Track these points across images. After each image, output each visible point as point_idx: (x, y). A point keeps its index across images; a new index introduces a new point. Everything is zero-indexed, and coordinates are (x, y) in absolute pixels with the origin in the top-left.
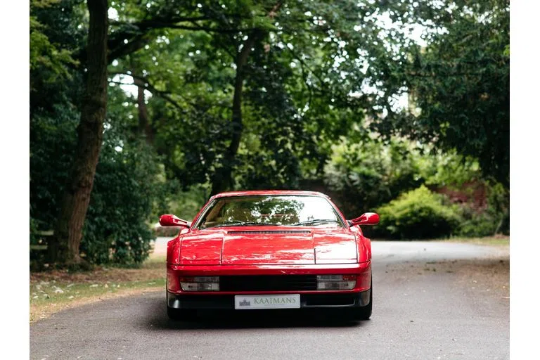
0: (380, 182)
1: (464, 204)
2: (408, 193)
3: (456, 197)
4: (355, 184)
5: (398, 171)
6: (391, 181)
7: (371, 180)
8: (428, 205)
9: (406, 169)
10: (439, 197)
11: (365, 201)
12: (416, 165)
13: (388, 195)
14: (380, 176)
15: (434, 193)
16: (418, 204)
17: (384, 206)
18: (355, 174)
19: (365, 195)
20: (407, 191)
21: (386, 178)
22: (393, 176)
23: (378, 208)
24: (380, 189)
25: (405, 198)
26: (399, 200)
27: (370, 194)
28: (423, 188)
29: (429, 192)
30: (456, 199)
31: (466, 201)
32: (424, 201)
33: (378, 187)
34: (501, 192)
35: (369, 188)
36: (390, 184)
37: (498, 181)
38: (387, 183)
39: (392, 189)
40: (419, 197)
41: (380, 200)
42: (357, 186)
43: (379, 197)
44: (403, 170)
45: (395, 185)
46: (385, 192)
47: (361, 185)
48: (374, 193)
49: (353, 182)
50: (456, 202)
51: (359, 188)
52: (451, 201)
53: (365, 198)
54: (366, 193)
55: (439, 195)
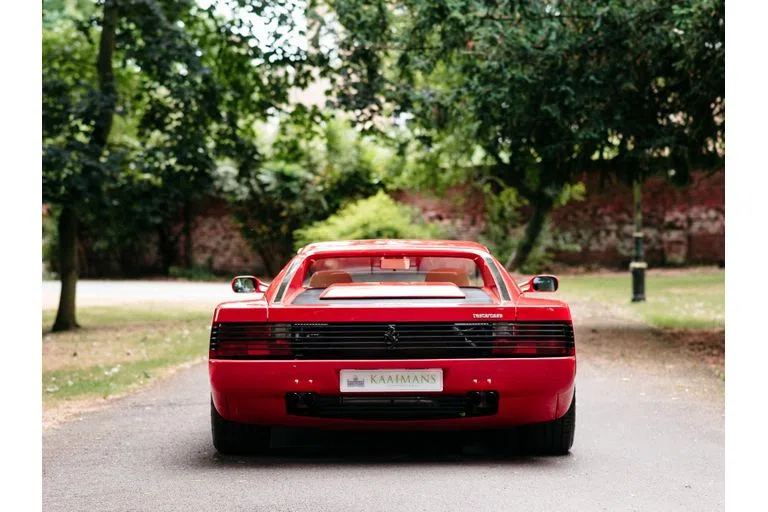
0: (308, 185)
1: (446, 222)
2: (357, 205)
3: (433, 210)
4: (268, 189)
5: (337, 168)
6: (327, 185)
7: (295, 184)
8: (390, 223)
9: (350, 163)
10: (408, 212)
11: (284, 218)
12: (366, 157)
13: (321, 207)
14: (310, 176)
15: (399, 203)
16: (375, 222)
17: (317, 227)
18: (269, 173)
19: (282, 208)
20: (355, 201)
21: (318, 179)
22: (329, 176)
23: (307, 229)
24: (309, 197)
25: (353, 214)
26: (342, 216)
27: (293, 206)
28: (381, 195)
29: (391, 202)
30: (433, 214)
31: (448, 217)
32: (384, 218)
33: (305, 194)
34: (510, 204)
35: (290, 196)
36: (325, 189)
37: (510, 184)
38: (320, 188)
39: (328, 198)
40: (377, 212)
41: (310, 215)
42: (270, 192)
43: (306, 211)
44: (344, 165)
45: (332, 190)
46: (317, 203)
47: (279, 191)
48: (299, 205)
49: (263, 186)
50: (431, 219)
51: (274, 196)
52: (425, 217)
53: (284, 213)
54: (285, 204)
55: (407, 208)
